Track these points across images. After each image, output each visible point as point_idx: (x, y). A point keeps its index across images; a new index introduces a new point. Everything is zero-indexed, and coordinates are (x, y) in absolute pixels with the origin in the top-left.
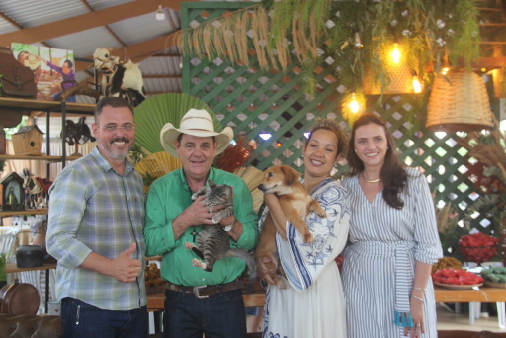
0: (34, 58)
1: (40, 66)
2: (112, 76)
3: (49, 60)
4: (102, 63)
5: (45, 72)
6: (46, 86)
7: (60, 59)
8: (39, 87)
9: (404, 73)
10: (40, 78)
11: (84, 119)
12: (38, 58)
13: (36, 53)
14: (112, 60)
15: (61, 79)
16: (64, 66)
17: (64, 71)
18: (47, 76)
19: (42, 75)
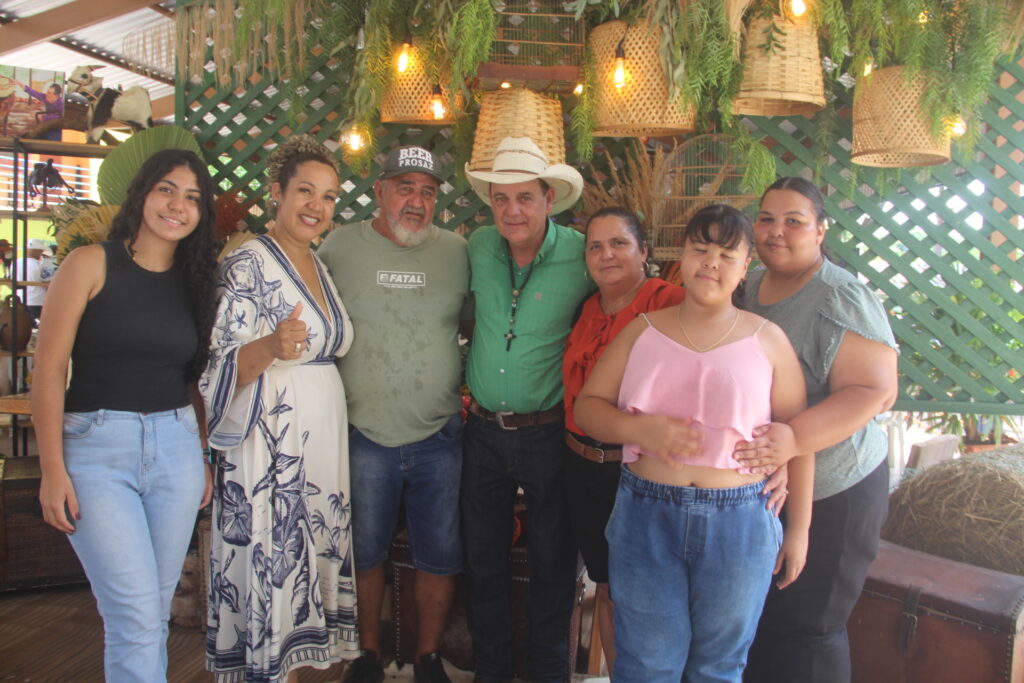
0: (7, 82)
1: (14, 92)
2: (96, 103)
3: (28, 85)
4: (77, 85)
5: (21, 100)
6: (21, 119)
7: (44, 83)
8: (11, 119)
9: (421, 89)
10: (13, 108)
11: (50, 162)
12: (12, 82)
13: (10, 75)
14: (91, 80)
15: (44, 109)
16: (49, 93)
17: (48, 99)
18: (23, 106)
19: (16, 104)
